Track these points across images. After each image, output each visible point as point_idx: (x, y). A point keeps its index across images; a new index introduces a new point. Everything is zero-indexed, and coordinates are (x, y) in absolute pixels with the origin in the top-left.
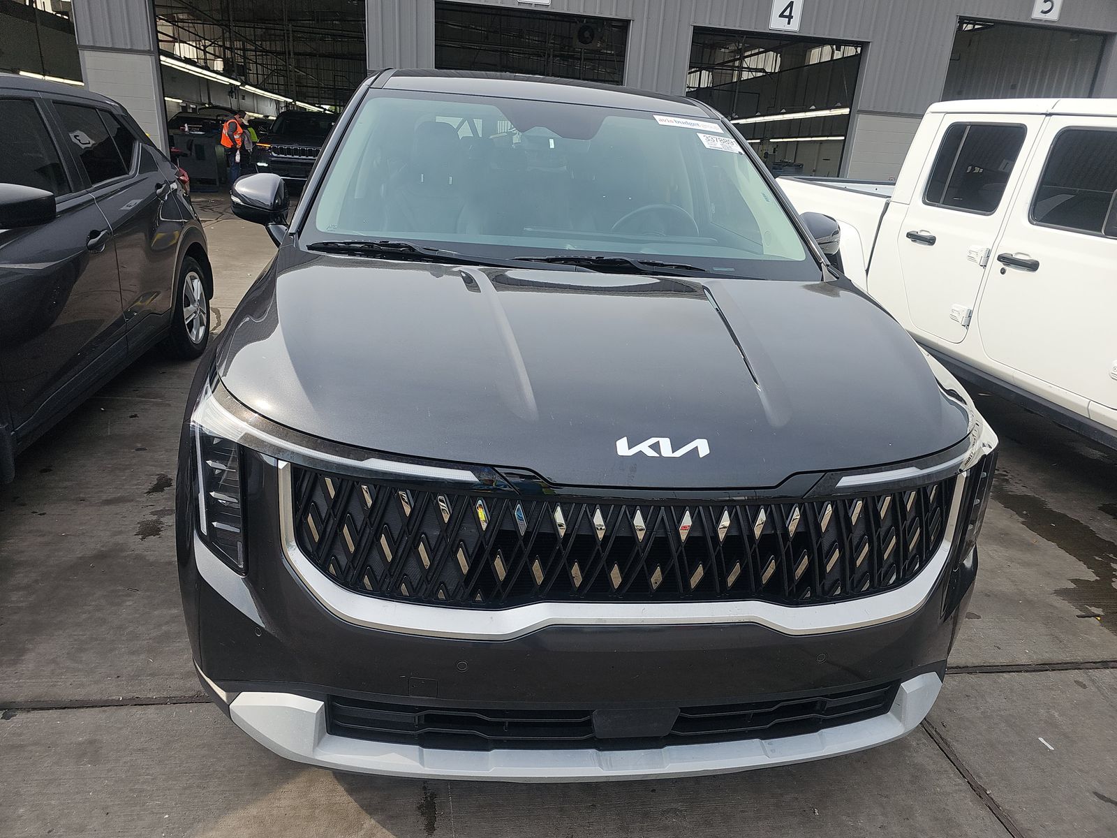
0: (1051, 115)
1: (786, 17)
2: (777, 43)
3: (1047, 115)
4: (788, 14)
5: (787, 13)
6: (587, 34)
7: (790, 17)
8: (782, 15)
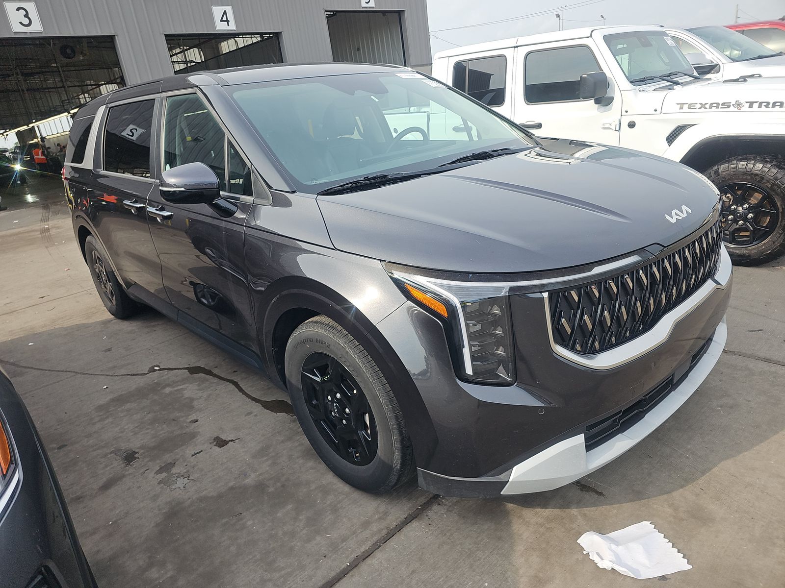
0: (517, 47)
1: (224, 21)
2: (197, 42)
3: (515, 47)
4: (226, 19)
5: (224, 19)
6: (69, 51)
7: (227, 21)
8: (222, 21)
